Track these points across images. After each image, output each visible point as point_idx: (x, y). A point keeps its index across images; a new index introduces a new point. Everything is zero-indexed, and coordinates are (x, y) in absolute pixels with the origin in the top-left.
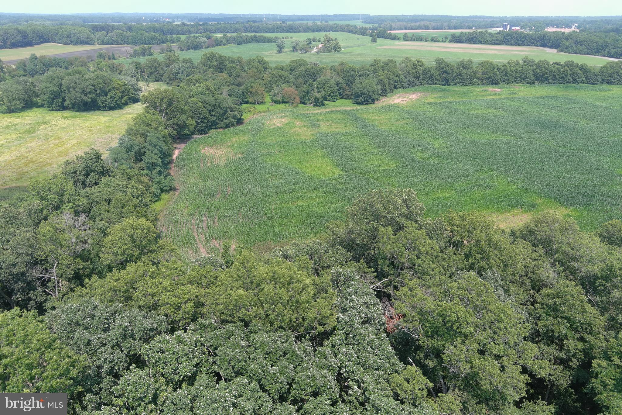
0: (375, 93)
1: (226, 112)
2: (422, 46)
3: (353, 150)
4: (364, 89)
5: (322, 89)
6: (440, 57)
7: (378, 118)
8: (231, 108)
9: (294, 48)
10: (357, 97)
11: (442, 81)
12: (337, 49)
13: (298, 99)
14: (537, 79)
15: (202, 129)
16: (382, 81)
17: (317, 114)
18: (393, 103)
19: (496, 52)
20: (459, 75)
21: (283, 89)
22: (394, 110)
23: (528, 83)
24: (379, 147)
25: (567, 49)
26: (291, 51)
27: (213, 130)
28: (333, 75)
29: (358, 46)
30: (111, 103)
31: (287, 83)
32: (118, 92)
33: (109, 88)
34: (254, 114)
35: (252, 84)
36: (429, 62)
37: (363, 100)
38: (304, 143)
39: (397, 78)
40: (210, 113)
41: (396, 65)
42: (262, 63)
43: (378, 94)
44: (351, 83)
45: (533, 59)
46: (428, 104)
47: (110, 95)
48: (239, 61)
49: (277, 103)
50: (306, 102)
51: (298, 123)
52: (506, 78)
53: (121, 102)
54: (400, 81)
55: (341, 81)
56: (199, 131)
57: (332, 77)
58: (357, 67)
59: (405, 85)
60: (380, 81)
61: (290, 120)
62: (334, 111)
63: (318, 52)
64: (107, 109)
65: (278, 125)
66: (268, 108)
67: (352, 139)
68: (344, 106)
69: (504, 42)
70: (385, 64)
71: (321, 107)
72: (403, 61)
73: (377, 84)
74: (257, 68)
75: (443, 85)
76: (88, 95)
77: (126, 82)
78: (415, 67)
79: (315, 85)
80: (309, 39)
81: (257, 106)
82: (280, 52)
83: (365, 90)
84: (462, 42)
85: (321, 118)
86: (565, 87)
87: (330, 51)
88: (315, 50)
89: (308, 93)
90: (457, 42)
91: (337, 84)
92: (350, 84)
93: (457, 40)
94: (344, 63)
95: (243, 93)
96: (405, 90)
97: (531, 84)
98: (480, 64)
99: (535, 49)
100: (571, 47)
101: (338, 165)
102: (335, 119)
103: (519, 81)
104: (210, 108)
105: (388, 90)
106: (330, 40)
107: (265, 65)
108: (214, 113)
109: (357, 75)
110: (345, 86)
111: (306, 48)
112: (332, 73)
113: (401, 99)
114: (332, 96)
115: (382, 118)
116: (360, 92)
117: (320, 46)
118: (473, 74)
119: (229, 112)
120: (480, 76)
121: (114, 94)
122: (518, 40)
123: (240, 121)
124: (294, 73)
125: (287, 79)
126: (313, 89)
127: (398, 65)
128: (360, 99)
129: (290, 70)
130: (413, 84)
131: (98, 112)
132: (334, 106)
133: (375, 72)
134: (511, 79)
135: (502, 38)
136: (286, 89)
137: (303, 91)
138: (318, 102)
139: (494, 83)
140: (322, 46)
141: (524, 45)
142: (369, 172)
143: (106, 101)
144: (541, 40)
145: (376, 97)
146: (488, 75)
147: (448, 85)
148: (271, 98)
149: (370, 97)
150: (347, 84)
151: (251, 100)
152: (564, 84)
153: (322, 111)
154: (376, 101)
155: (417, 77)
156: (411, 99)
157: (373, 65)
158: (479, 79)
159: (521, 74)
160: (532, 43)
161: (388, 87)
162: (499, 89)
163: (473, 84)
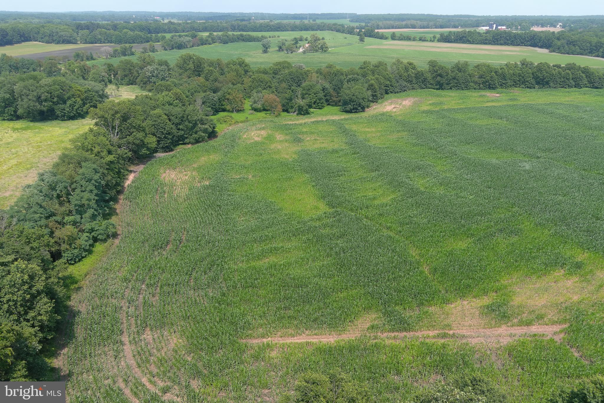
0: (365, 100)
1: (195, 125)
2: (410, 45)
3: (342, 175)
4: (353, 95)
5: (307, 95)
6: (434, 59)
7: (369, 130)
8: (202, 120)
9: (280, 47)
10: (345, 105)
11: (436, 85)
12: (324, 49)
13: (280, 107)
14: (538, 83)
15: (167, 146)
16: (372, 86)
17: (301, 125)
18: (385, 110)
19: (487, 52)
20: (454, 79)
21: (264, 96)
22: (387, 120)
23: (528, 87)
24: (372, 171)
25: (559, 50)
26: (278, 51)
27: (181, 146)
28: (319, 79)
29: (346, 46)
30: (71, 112)
31: (268, 88)
32: (79, 99)
33: (68, 95)
34: (230, 125)
35: (230, 90)
36: (422, 65)
37: (352, 108)
38: (284, 165)
39: (388, 83)
40: (177, 127)
41: (386, 68)
42: (243, 65)
43: (369, 101)
44: (339, 88)
45: (531, 62)
46: (424, 112)
47: (69, 102)
48: (218, 64)
49: (258, 111)
50: (289, 110)
51: (279, 137)
52: (504, 82)
53: (82, 110)
54: (391, 85)
55: (327, 85)
56: (163, 148)
57: (318, 82)
58: (345, 69)
59: (397, 90)
60: (371, 87)
61: (270, 132)
62: (320, 121)
63: (304, 52)
64: (66, 119)
65: (256, 139)
66: (247, 118)
67: (341, 159)
68: (331, 115)
69: (493, 41)
70: (375, 67)
71: (305, 116)
72: (394, 64)
73: (368, 89)
74: (237, 71)
75: (437, 89)
76: (43, 103)
77: (90, 88)
78: (407, 70)
79: (300, 91)
80: (295, 38)
81: (234, 115)
82: (265, 52)
83: (354, 97)
84: (451, 42)
85: (305, 130)
87: (317, 51)
88: (301, 50)
89: (291, 100)
90: (446, 42)
91: (323, 90)
92: (337, 89)
93: (445, 39)
94: (331, 65)
95: (219, 100)
96: (397, 95)
97: (530, 88)
98: (476, 67)
99: (526, 49)
100: (564, 47)
101: (323, 197)
102: (320, 132)
103: (518, 85)
104: (177, 121)
105: (379, 95)
106: (317, 39)
107: (246, 68)
108: (181, 127)
109: (345, 79)
110: (331, 91)
111: (292, 47)
112: (318, 77)
113: (393, 106)
114: (318, 103)
115: (373, 130)
116: (348, 99)
117: (307, 45)
118: (469, 77)
119: (199, 125)
120: (476, 79)
121: (74, 102)
122: (508, 40)
123: (212, 135)
124: (278, 77)
125: (269, 84)
126: (297, 96)
127: (389, 68)
128: (349, 107)
129: (273, 73)
130: (406, 88)
131: (55, 122)
132: (320, 115)
133: (364, 76)
134: (510, 82)
135: (491, 38)
136: (267, 96)
137: (286, 99)
138: (302, 110)
139: (491, 87)
140: (309, 46)
142: (361, 209)
143: (64, 110)
144: (531, 40)
145: (366, 104)
146: (485, 78)
147: (442, 89)
148: (251, 106)
149: (360, 104)
150: (334, 89)
151: (228, 107)
152: (566, 88)
153: (306, 120)
154: (366, 108)
155: (409, 81)
156: (404, 106)
157: (362, 68)
158: (476, 83)
159: (520, 77)
160: (522, 43)
161: (379, 92)
162: (497, 94)
163: (470, 89)
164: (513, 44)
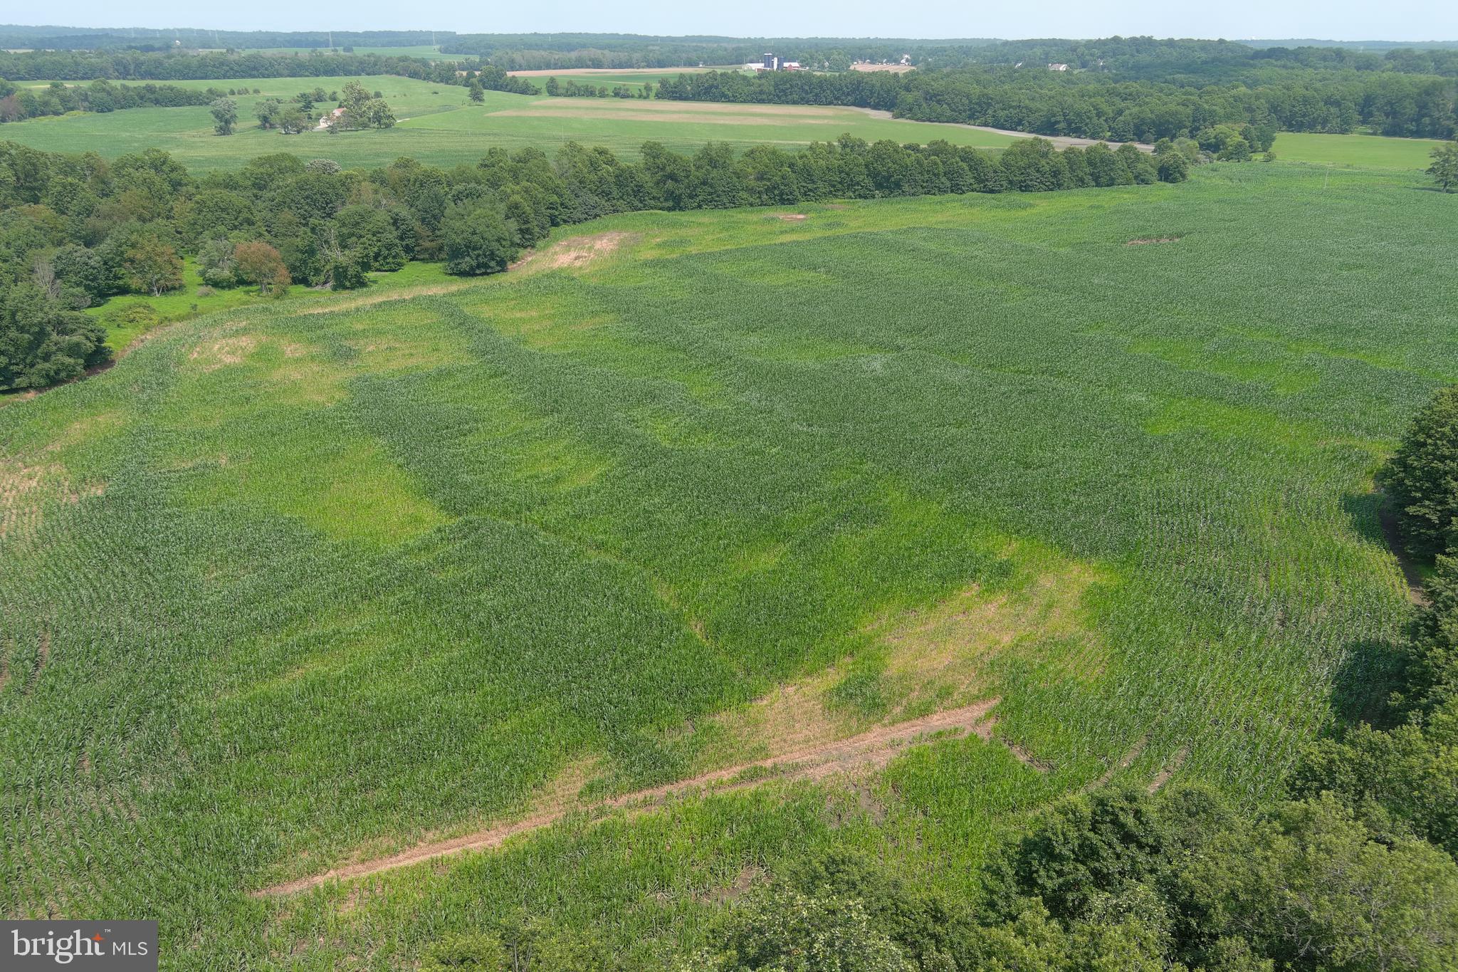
0: (504, 243)
1: (41, 336)
2: (595, 109)
3: (470, 431)
4: (474, 233)
5: (354, 239)
6: (653, 138)
7: (523, 315)
8: (60, 323)
9: (265, 119)
10: (457, 257)
11: (666, 200)
12: (382, 120)
13: (283, 274)
14: (879, 186)
16: (517, 208)
17: (347, 314)
18: (555, 266)
19: (766, 121)
20: (704, 183)
21: (234, 247)
22: (563, 288)
23: (860, 197)
24: (544, 414)
25: (911, 112)
26: (259, 127)
28: (380, 196)
29: (439, 111)
31: (246, 226)
34: (147, 328)
35: (134, 237)
36: (629, 155)
37: (474, 263)
38: (315, 421)
39: (555, 198)
41: (545, 163)
42: (164, 168)
43: (513, 244)
44: (434, 217)
45: (860, 140)
46: (646, 264)
48: (92, 167)
49: (223, 288)
50: (311, 278)
51: (292, 349)
52: (810, 186)
54: (562, 204)
55: (404, 212)
57: (377, 204)
58: (445, 170)
59: (578, 215)
60: (514, 211)
61: (264, 338)
62: (396, 302)
63: (332, 130)
65: (229, 360)
66: (195, 307)
67: (462, 393)
68: (425, 284)
69: (777, 96)
70: (518, 162)
71: (355, 292)
72: (563, 153)
73: (507, 217)
74: (148, 184)
75: (669, 209)
78: (594, 166)
79: (332, 229)
80: (303, 96)
81: (156, 301)
82: (224, 131)
83: (476, 238)
84: (686, 99)
85: (360, 327)
86: (940, 202)
87: (365, 126)
88: (323, 125)
89: (311, 252)
90: (675, 99)
91: (395, 222)
92: (431, 218)
93: (673, 92)
94: (408, 161)
95: (105, 263)
96: (578, 226)
97: (866, 198)
98: (747, 155)
99: (846, 113)
100: (920, 106)
101: (431, 492)
102: (401, 327)
103: (840, 193)
105: (537, 229)
106: (361, 97)
107: (174, 175)
109: (447, 194)
110: (417, 226)
111: (297, 118)
112: (376, 192)
113: (573, 254)
114: (385, 258)
115: (534, 314)
116: (463, 243)
117: (337, 113)
118: (735, 179)
119: (54, 337)
120: (753, 183)
122: (807, 93)
123: (97, 359)
124: (267, 194)
125: (245, 214)
126: (326, 242)
127: (553, 165)
128: (466, 263)
129: (254, 185)
130: (597, 211)
132: (394, 285)
133: (494, 184)
134: (822, 187)
135: (771, 88)
136: (243, 246)
137: (298, 250)
138: (345, 277)
139: (785, 200)
140: (344, 114)
141: (821, 103)
142: (529, 509)
144: (853, 91)
145: (508, 253)
146: (769, 180)
147: (681, 209)
148: (202, 274)
149: (492, 253)
150: (423, 220)
151: (135, 282)
152: (934, 194)
153: (360, 302)
154: (509, 263)
155: (603, 192)
156: (599, 253)
157: (486, 166)
158: (751, 191)
159: (843, 175)
160: (836, 99)
161: (536, 223)
162: (799, 213)
163: (740, 205)
164: (817, 101)
